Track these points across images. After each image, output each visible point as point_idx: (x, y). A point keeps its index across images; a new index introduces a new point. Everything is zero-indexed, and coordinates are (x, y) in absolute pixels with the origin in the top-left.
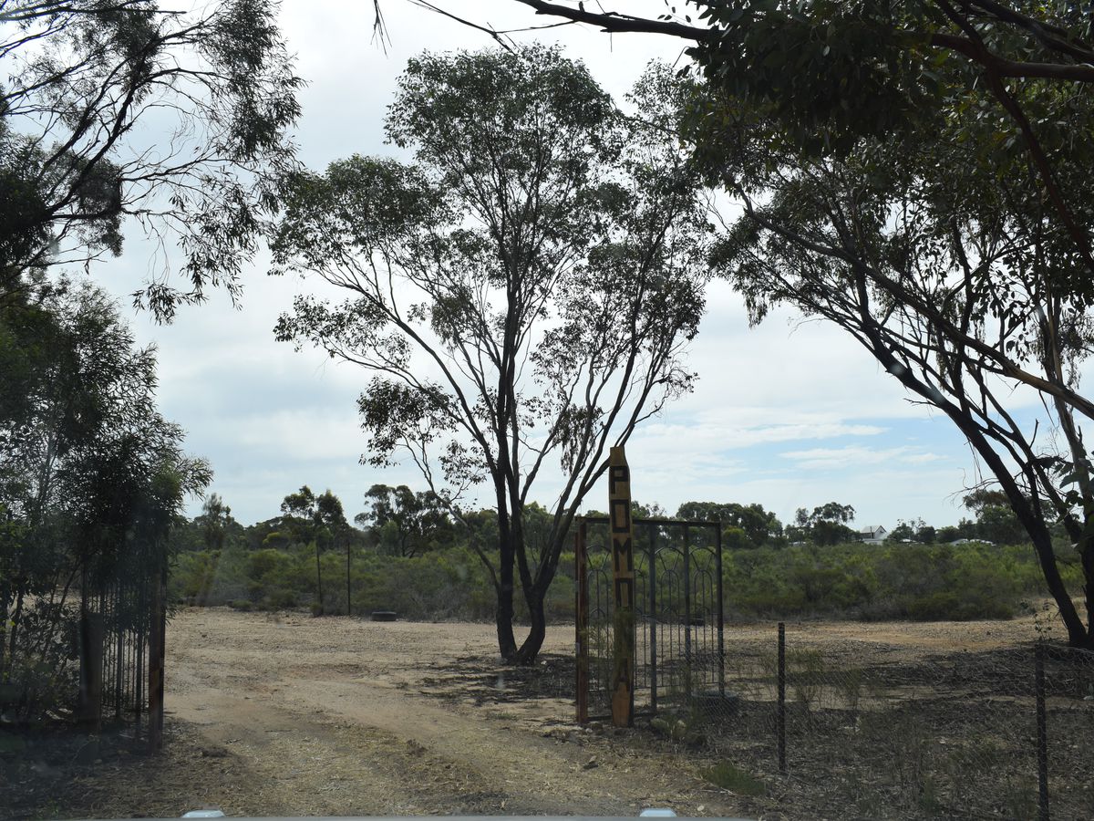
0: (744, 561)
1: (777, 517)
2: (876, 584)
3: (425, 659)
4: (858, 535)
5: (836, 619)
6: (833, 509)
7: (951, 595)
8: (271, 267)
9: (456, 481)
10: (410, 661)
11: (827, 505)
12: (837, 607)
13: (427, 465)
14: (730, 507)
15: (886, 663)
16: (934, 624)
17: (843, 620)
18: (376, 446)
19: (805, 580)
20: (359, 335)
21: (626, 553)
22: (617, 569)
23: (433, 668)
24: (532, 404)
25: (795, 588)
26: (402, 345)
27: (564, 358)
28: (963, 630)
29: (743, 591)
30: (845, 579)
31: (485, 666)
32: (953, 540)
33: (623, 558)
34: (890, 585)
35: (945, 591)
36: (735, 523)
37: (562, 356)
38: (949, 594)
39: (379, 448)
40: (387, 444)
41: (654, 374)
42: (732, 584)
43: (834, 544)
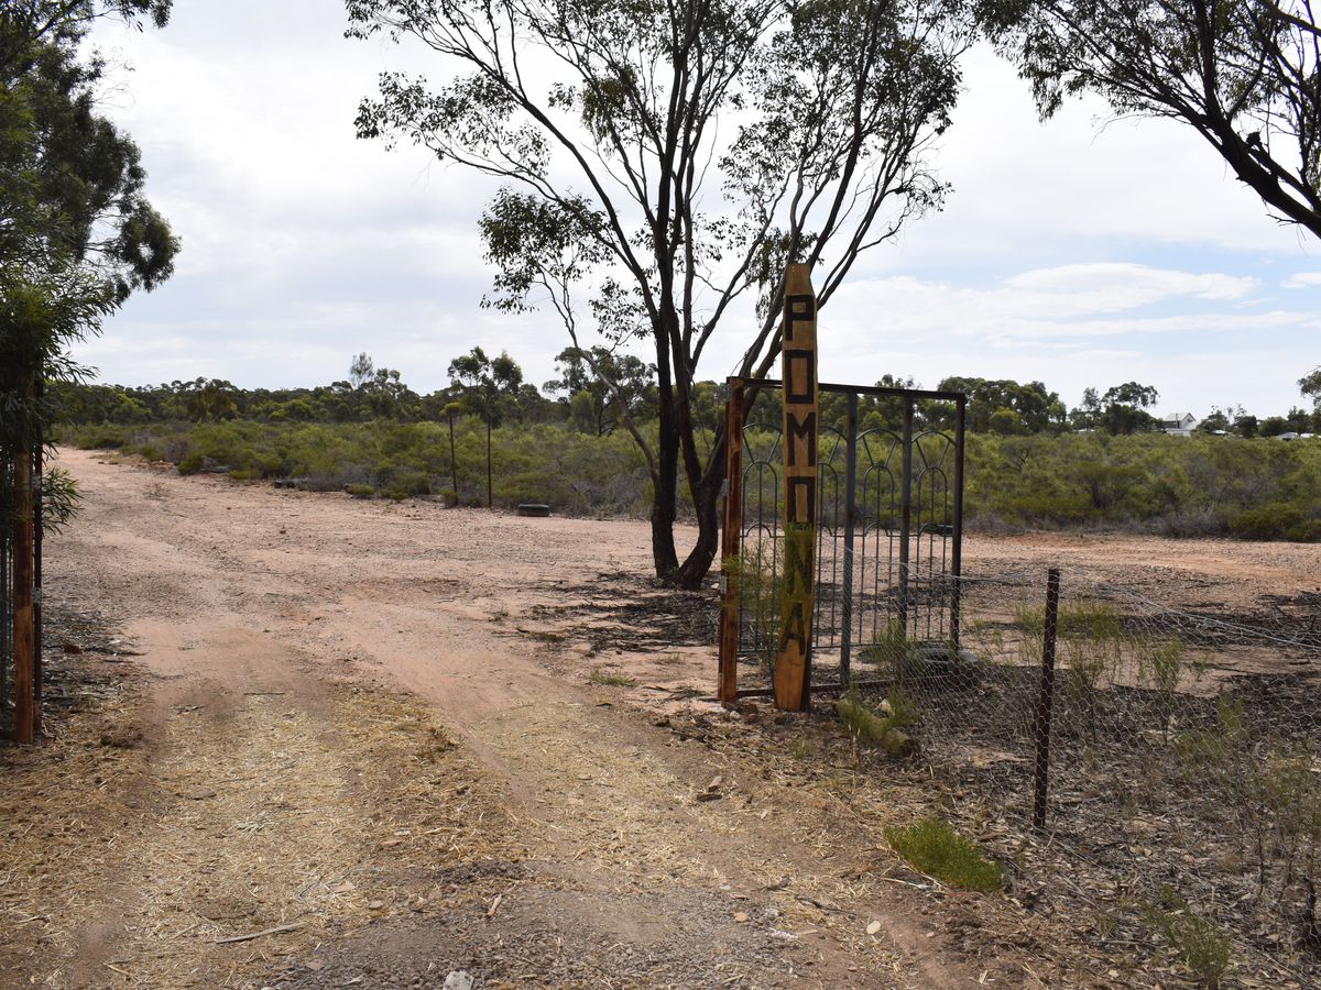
0: (1011, 451)
1: (1061, 399)
2: (1188, 487)
3: (553, 575)
4: (1160, 424)
5: (1132, 532)
6: (1131, 391)
7: (1291, 507)
8: (348, 26)
9: (613, 334)
10: (532, 577)
11: (1126, 385)
12: (1134, 516)
13: (568, 310)
14: (1003, 384)
15: (1204, 605)
16: (1267, 544)
17: (1142, 534)
18: (505, 284)
19: (1094, 480)
20: (479, 129)
21: (807, 437)
22: (791, 461)
23: (558, 589)
24: (719, 228)
25: (1078, 489)
26: (538, 144)
27: (766, 167)
28: (1308, 556)
29: (1009, 491)
30: (1147, 479)
31: (631, 588)
32: (1277, 433)
33: (801, 445)
34: (1206, 489)
35: (1281, 501)
36: (1008, 404)
37: (763, 163)
38: (1288, 505)
39: (509, 287)
40: (521, 282)
41: (888, 180)
42: (995, 481)
43: (1130, 434)
